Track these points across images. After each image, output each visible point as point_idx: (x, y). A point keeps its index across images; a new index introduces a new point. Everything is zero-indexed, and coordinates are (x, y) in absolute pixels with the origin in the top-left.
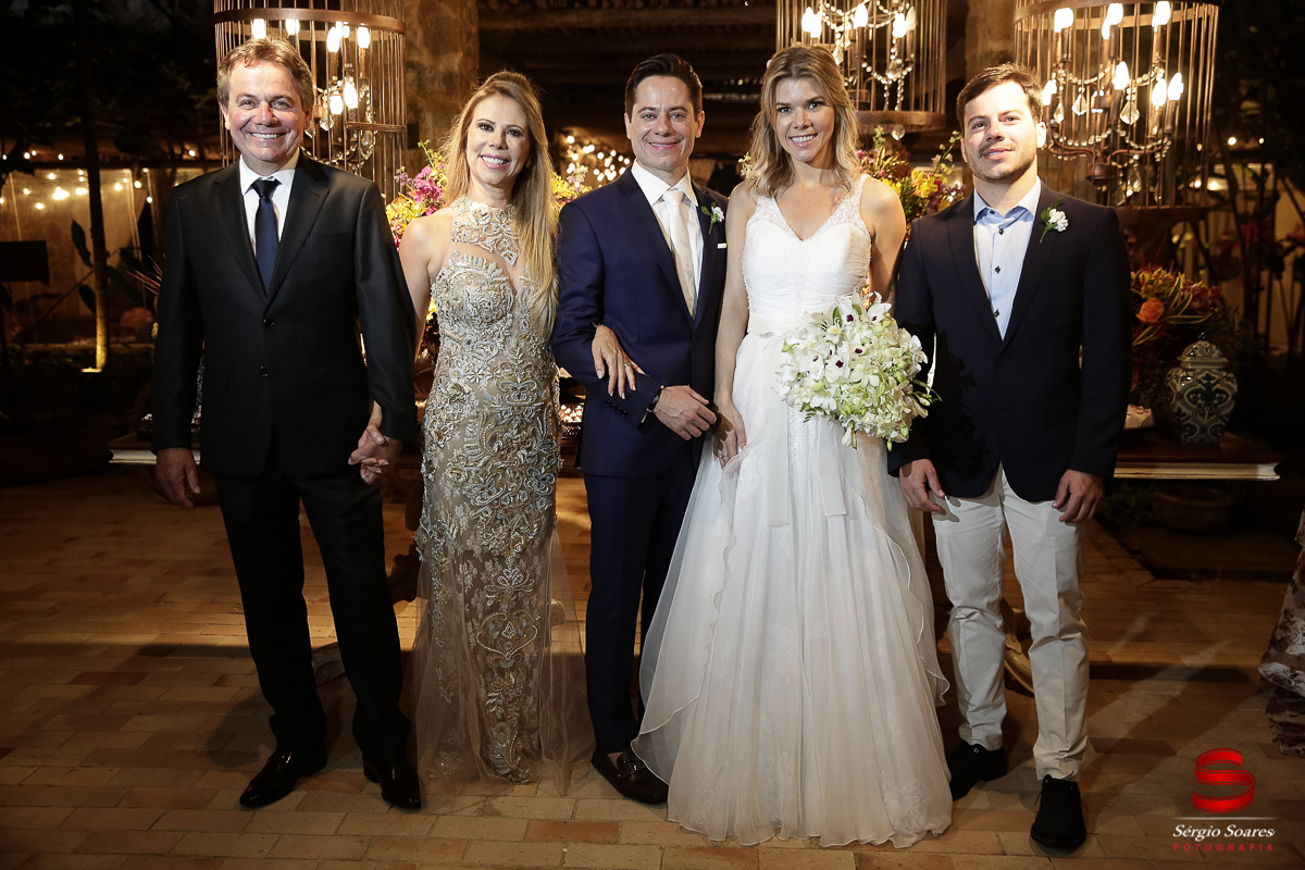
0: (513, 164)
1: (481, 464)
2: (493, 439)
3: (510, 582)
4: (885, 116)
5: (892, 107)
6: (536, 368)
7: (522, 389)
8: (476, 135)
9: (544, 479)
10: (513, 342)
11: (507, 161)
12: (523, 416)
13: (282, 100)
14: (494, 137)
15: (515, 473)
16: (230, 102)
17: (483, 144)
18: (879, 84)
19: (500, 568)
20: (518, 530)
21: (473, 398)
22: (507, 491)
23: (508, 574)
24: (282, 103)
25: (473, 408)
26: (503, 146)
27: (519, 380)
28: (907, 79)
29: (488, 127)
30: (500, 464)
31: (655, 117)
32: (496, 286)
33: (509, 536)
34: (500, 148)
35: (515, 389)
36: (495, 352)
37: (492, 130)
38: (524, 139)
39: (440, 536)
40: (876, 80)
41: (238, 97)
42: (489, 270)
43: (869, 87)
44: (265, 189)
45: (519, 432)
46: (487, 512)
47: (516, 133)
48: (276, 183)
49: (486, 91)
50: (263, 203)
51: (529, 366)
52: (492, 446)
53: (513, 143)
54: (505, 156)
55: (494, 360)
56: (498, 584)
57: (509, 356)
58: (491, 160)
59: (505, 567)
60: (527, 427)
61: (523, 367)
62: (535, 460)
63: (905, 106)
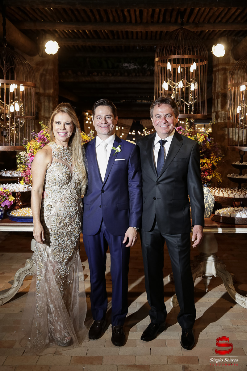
0: (69, 133)
1: (56, 231)
2: (60, 223)
3: (63, 271)
4: (188, 115)
5: (190, 113)
6: (76, 199)
7: (71, 206)
8: (56, 126)
9: (76, 236)
10: (69, 191)
11: (66, 133)
12: (71, 215)
13: (169, 115)
14: (61, 126)
15: (67, 234)
16: (154, 117)
17: (58, 129)
18: (186, 105)
19: (60, 266)
20: (66, 253)
21: (54, 209)
22: (64, 240)
23: (62, 268)
24: (169, 116)
25: (54, 212)
26: (65, 129)
27: (70, 203)
28: (195, 104)
29: (59, 123)
30: (62, 231)
31: (101, 118)
32: (67, 173)
33: (64, 255)
34: (64, 130)
35: (68, 206)
36: (63, 194)
37: (60, 124)
38: (71, 125)
39: (41, 256)
40: (185, 104)
41: (156, 115)
42: (65, 167)
43: (183, 106)
44: (163, 143)
45: (69, 220)
46: (57, 248)
47: (68, 124)
48: (166, 141)
49: (57, 111)
50: (161, 147)
51: (73, 199)
52: (60, 225)
53: (68, 127)
54: (66, 132)
55: (62, 197)
56: (59, 272)
57: (67, 196)
58: (61, 134)
59: (62, 266)
60: (72, 219)
61: (72, 198)
62: (74, 229)
63: (195, 112)
